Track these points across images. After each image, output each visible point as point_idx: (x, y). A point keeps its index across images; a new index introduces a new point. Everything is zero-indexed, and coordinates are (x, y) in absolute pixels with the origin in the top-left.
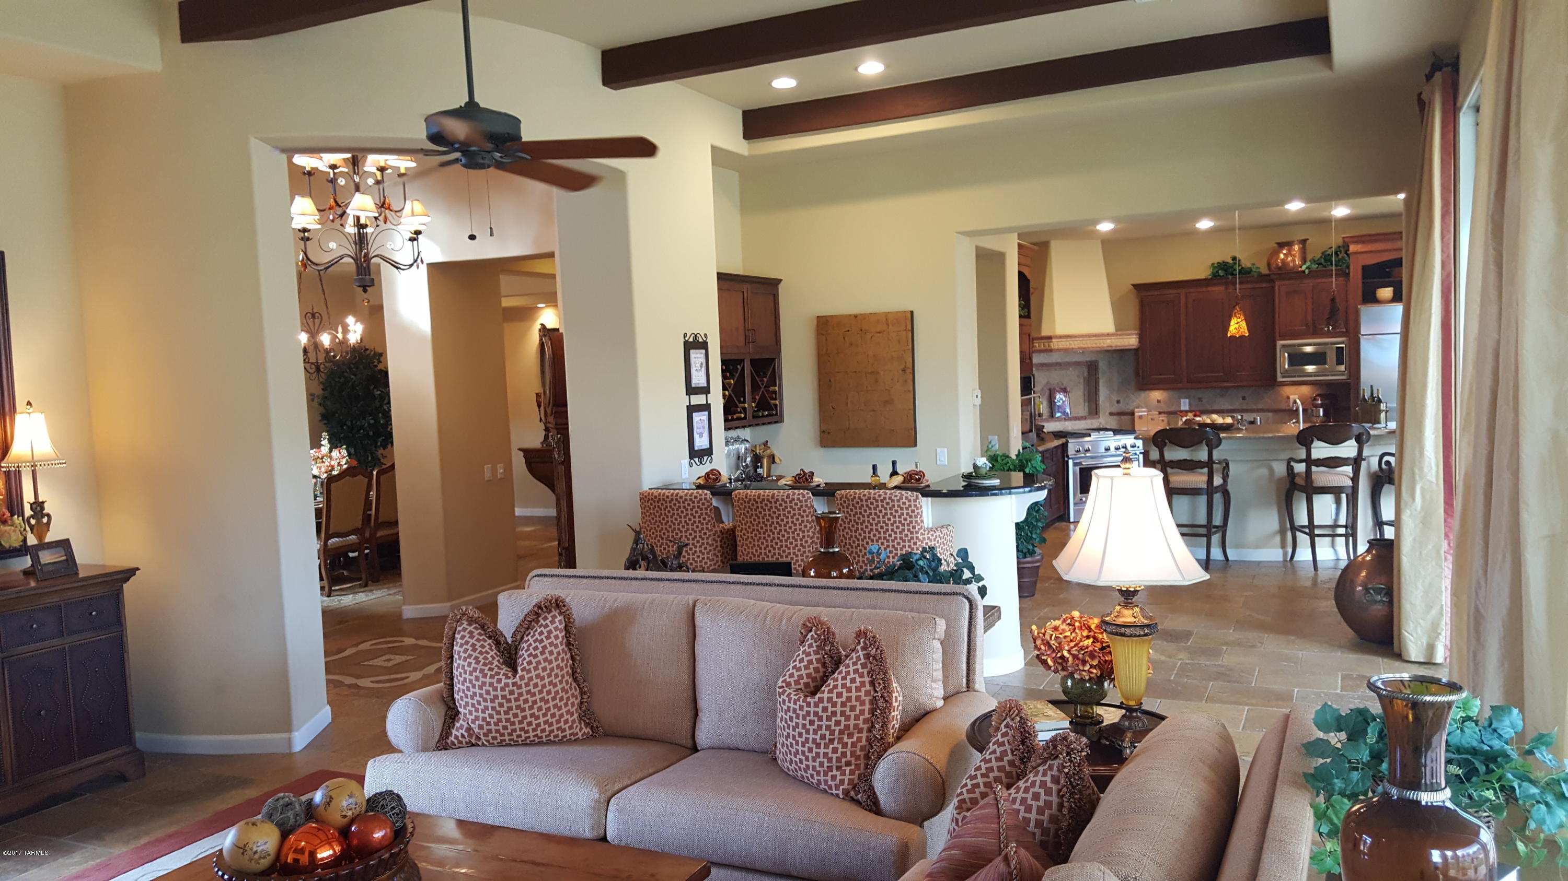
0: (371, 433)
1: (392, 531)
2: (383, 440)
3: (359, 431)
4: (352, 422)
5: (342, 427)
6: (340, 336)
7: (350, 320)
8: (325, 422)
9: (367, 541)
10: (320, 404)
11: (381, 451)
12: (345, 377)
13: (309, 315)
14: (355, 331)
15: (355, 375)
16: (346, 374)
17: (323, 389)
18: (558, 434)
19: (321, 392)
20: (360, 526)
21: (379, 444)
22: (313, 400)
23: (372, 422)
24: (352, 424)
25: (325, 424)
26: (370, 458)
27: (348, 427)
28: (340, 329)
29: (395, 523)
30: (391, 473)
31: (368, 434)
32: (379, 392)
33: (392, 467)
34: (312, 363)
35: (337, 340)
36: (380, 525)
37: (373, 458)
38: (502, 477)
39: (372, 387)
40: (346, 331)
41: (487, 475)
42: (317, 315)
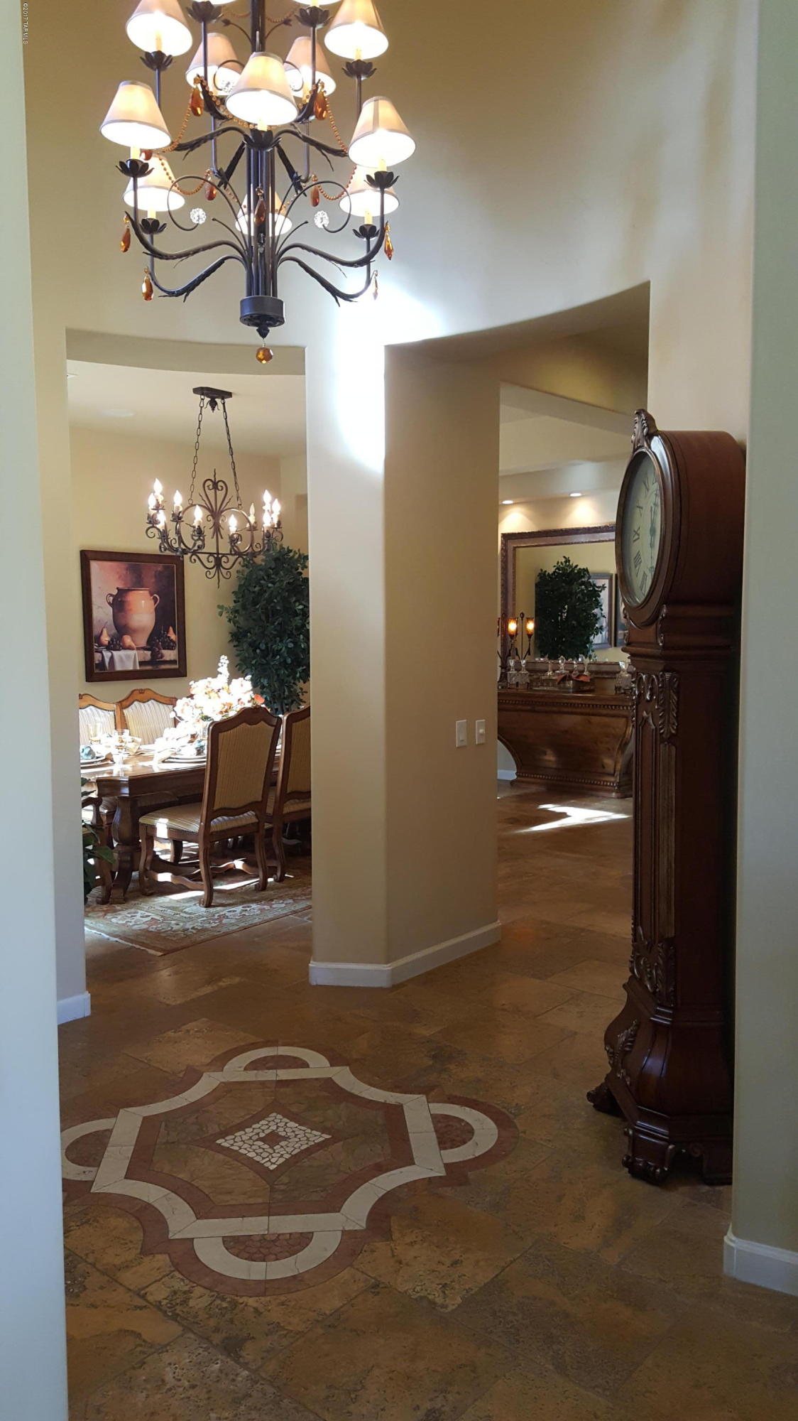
0: (289, 661)
1: (302, 806)
2: (303, 670)
3: (274, 656)
4: (266, 644)
5: (254, 651)
6: (252, 519)
7: (267, 497)
8: (236, 643)
9: (270, 819)
10: (230, 621)
11: (301, 684)
12: (261, 586)
13: (209, 483)
14: (271, 511)
15: (274, 583)
16: (262, 582)
17: (235, 602)
18: (665, 670)
19: (232, 605)
20: (260, 799)
21: (298, 675)
22: (221, 614)
23: (291, 645)
24: (267, 648)
25: (235, 646)
26: (286, 693)
27: (261, 650)
28: (252, 510)
29: (306, 795)
30: (306, 719)
31: (285, 661)
32: (301, 607)
33: (307, 712)
34: (211, 554)
35: (248, 525)
36: (286, 796)
37: (290, 691)
38: (483, 741)
39: (294, 599)
40: (260, 512)
41: (460, 737)
42: (220, 484)
